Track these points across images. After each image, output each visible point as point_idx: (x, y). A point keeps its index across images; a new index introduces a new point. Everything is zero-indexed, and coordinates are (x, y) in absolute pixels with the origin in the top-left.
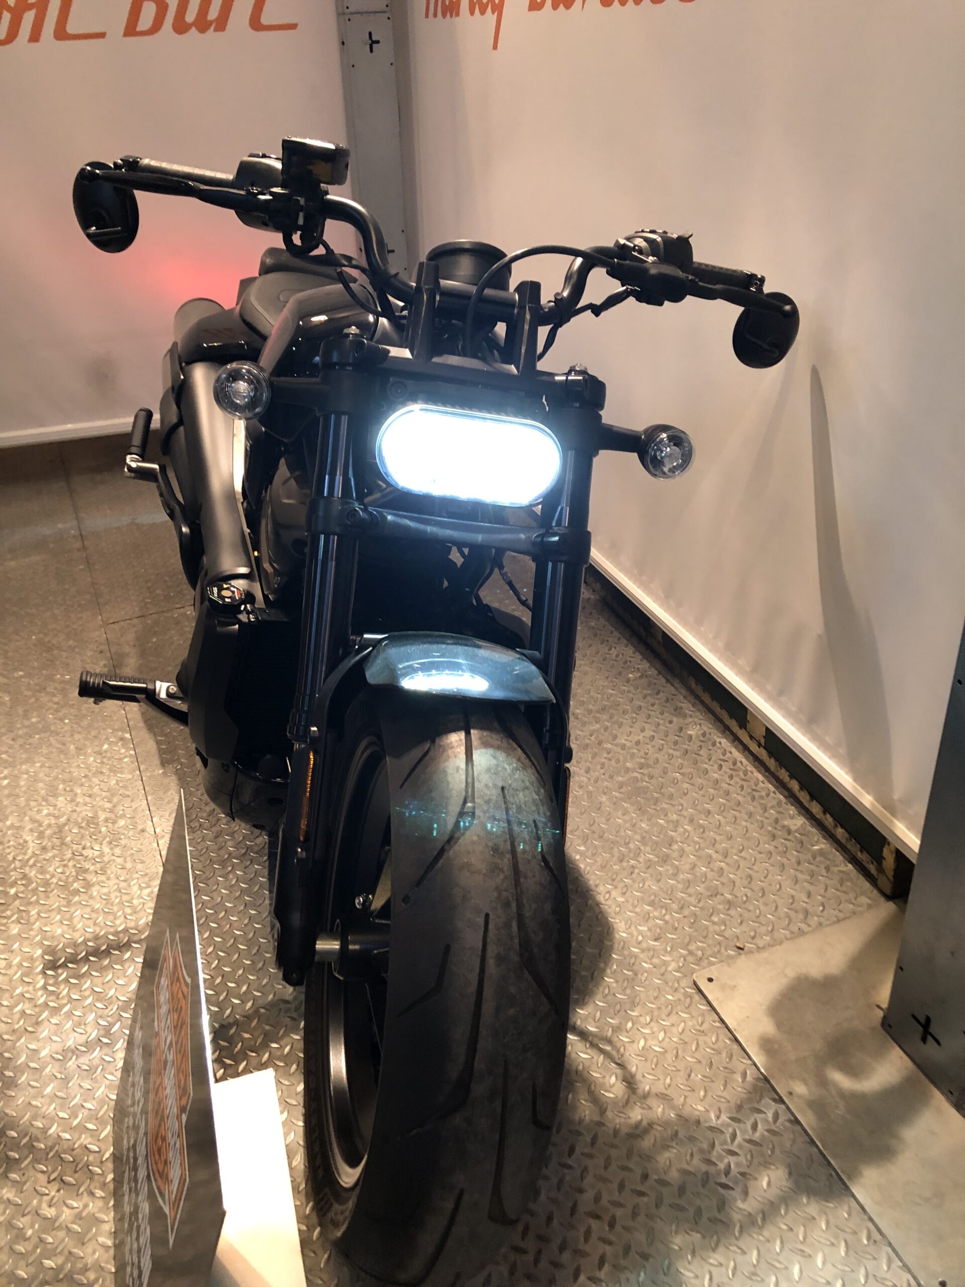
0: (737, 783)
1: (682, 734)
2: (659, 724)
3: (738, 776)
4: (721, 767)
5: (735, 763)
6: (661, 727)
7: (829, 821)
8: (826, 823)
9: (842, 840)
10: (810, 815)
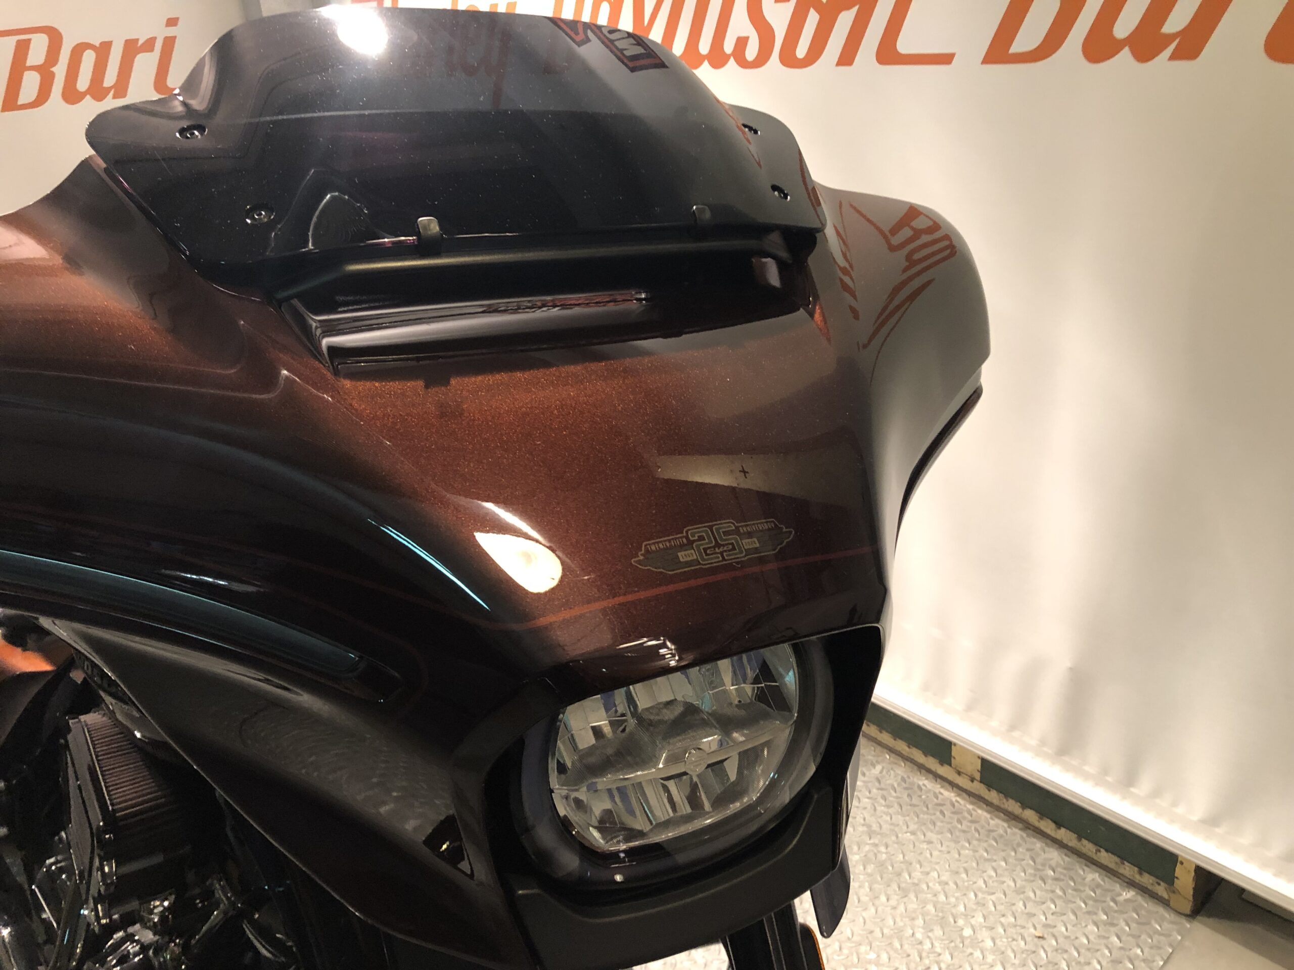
0: (969, 827)
3: (965, 819)
4: (942, 813)
5: (953, 805)
7: (1088, 847)
8: (1084, 850)
9: (1112, 866)
10: (1060, 845)
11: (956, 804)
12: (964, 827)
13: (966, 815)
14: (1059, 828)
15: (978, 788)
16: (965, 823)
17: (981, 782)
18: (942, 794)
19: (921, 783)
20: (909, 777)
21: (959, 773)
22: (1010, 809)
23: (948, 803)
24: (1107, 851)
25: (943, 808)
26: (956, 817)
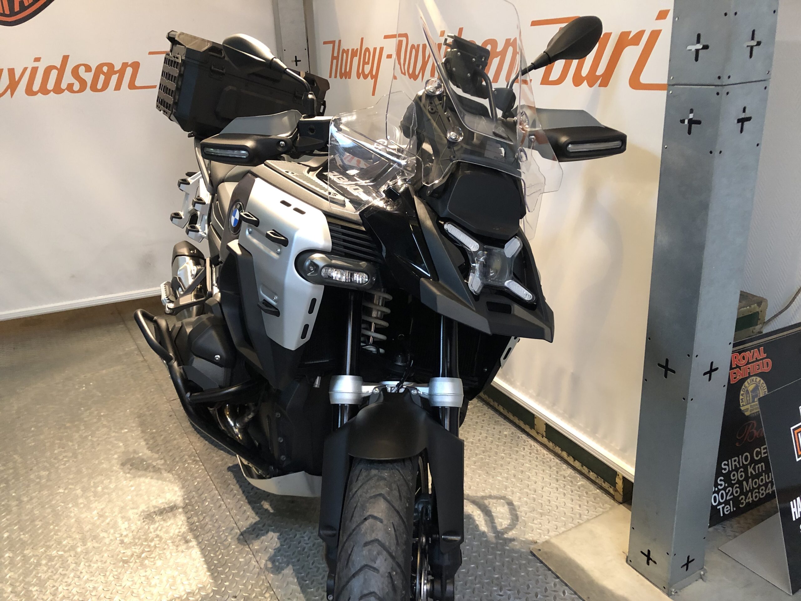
0: (534, 456)
1: (501, 434)
2: (488, 430)
3: (533, 452)
4: (524, 449)
5: (531, 446)
6: (490, 432)
7: (585, 470)
8: (583, 471)
9: (593, 478)
10: (574, 468)
11: (533, 447)
12: (531, 456)
13: (535, 451)
14: (575, 461)
15: (545, 440)
16: (533, 454)
17: (546, 437)
18: (528, 441)
19: (520, 436)
20: (515, 433)
21: (538, 433)
22: (557, 451)
23: (529, 446)
24: (593, 472)
25: (525, 447)
26: (530, 451)
